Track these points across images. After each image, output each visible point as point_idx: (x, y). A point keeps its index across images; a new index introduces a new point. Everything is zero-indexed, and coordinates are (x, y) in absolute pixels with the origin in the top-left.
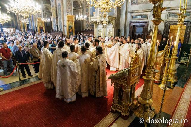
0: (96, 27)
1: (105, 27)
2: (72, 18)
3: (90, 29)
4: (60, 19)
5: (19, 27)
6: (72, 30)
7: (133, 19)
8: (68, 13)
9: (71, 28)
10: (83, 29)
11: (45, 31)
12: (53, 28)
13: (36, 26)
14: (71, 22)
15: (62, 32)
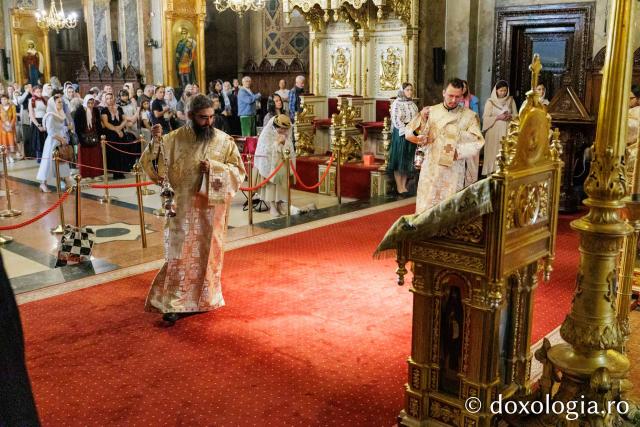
0: (319, 41)
1: (367, 40)
2: (194, 4)
3: (289, 61)
4: (128, 9)
6: (193, 67)
9: (185, 54)
10: (249, 62)
12: (93, 59)
14: (188, 24)
15: (140, 77)
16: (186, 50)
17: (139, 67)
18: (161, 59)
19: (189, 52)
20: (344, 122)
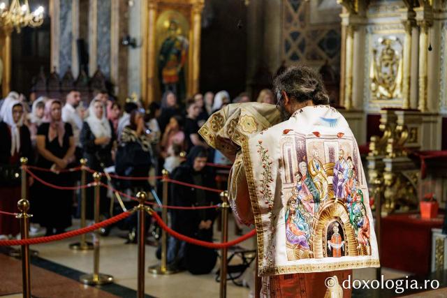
0: (355, 28)
1: (429, 25)
12: (55, 63)
14: (180, 18)
16: (174, 51)
17: (110, 73)
18: (140, 63)
19: (178, 54)
20: (389, 149)
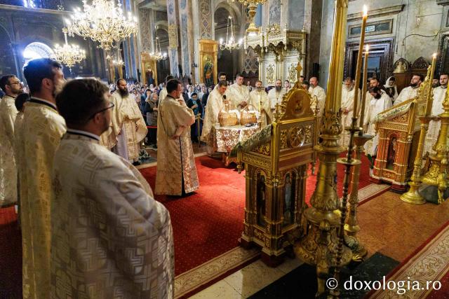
0: (261, 62)
2: (213, 47)
4: (185, 50)
5: (107, 74)
6: (212, 75)
7: (354, 36)
8: (203, 35)
9: (209, 69)
11: (156, 82)
13: (138, 70)
14: (210, 57)
15: (189, 80)
17: (189, 76)
19: (211, 69)
